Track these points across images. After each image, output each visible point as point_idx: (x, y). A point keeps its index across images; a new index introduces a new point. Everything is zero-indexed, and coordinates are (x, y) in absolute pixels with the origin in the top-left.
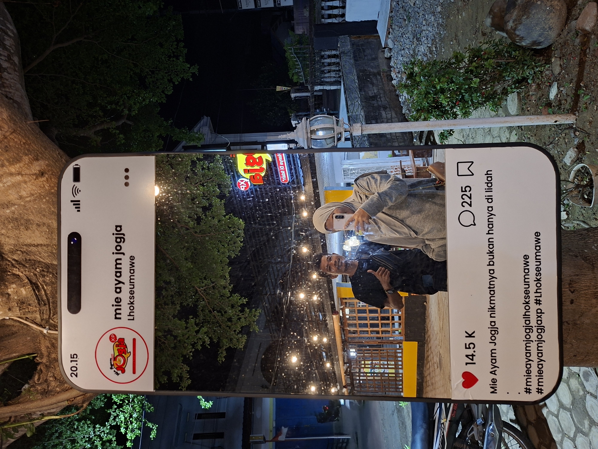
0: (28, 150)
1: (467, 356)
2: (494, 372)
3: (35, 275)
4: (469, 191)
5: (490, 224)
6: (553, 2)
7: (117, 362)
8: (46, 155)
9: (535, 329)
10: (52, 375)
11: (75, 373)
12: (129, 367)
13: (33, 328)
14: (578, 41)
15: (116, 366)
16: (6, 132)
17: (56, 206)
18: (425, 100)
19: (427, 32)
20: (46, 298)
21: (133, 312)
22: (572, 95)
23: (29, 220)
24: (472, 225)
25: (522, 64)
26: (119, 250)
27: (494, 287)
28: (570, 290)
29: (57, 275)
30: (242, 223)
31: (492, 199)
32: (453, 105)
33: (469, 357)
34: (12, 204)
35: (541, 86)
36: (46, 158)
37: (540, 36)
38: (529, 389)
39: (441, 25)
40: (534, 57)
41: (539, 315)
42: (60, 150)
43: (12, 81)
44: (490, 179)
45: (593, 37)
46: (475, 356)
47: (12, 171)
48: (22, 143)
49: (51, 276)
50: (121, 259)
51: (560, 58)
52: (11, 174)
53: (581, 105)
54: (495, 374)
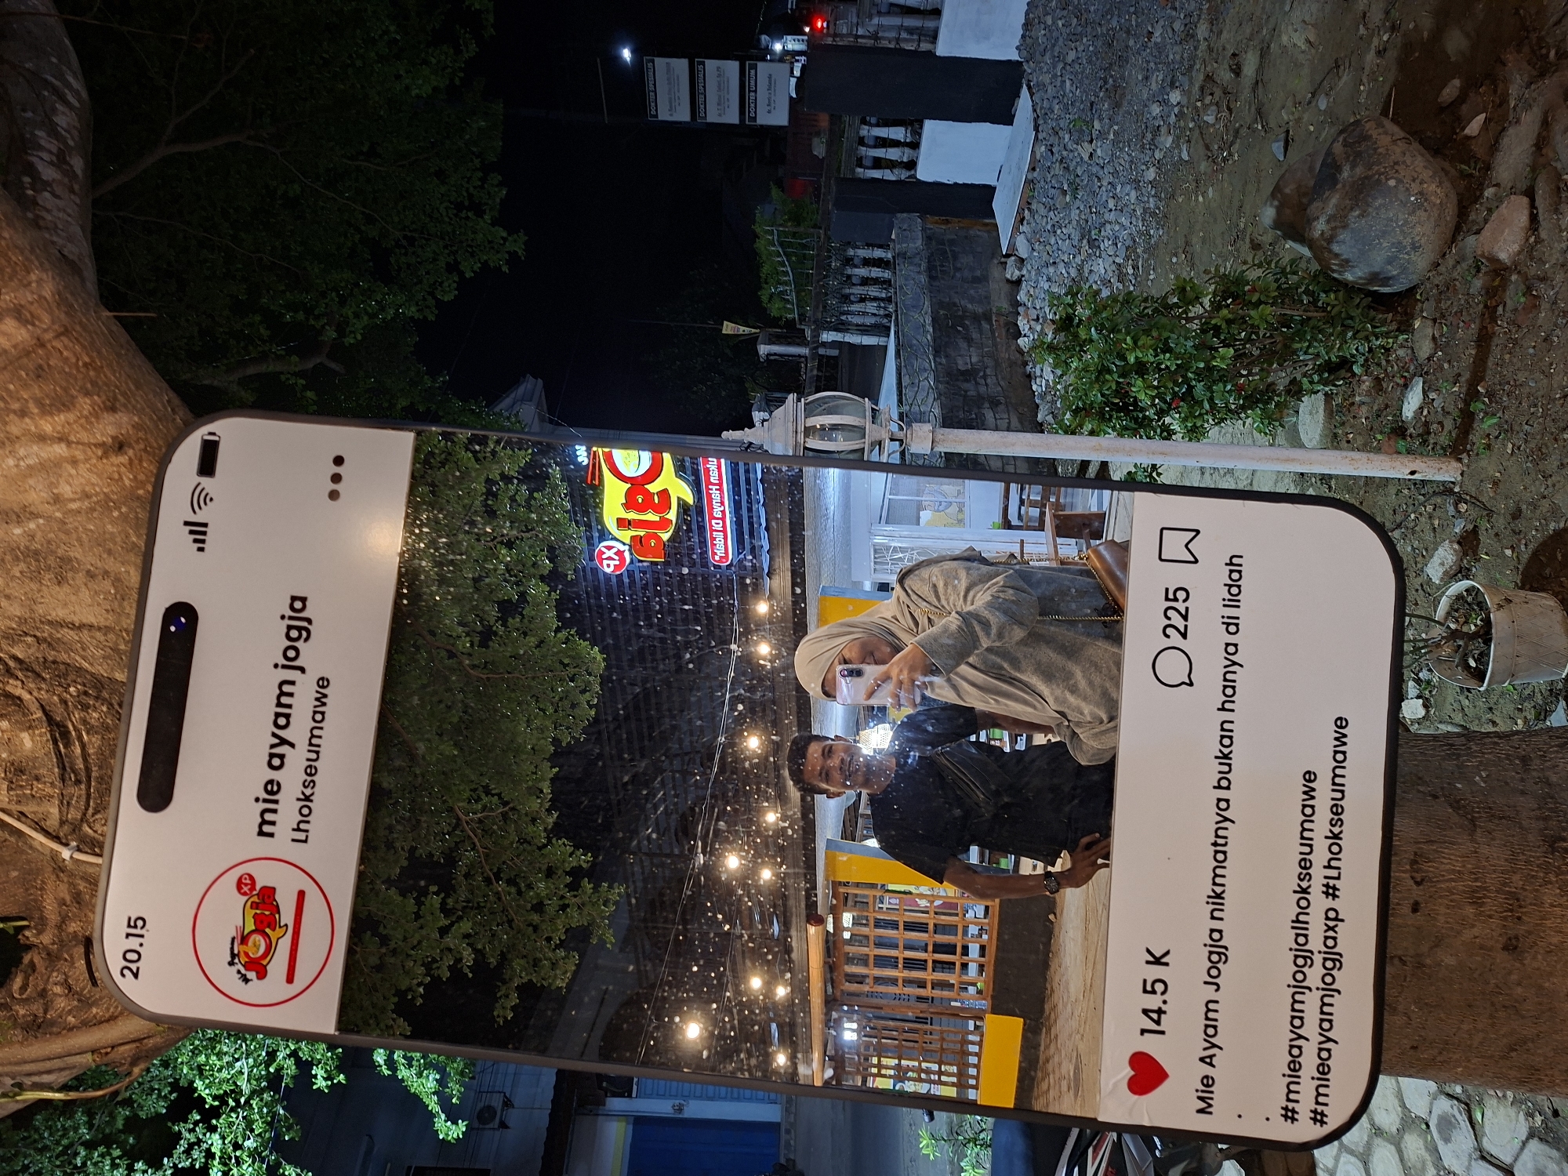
0: (94, 383)
1: (1145, 1012)
2: (1208, 1060)
3: (64, 702)
4: (1185, 601)
5: (1229, 686)
6: (1425, 186)
7: (249, 948)
8: (137, 401)
9: (1318, 959)
10: (61, 978)
11: (133, 967)
12: (278, 966)
13: (36, 844)
14: (1478, 283)
15: (244, 959)
16: (45, 330)
17: (144, 531)
18: (1097, 386)
19: (1117, 228)
20: (82, 766)
21: (308, 822)
22: (1456, 413)
23: (70, 560)
24: (1183, 683)
25: (1343, 325)
26: (290, 660)
27: (1225, 845)
28: (1412, 878)
29: (121, 710)
30: (599, 657)
31: (1237, 625)
32: (1165, 407)
33: (1151, 1014)
34: (31, 513)
35: (1385, 385)
36: (134, 407)
37: (1390, 261)
38: (1293, 1111)
39: (1153, 214)
40: (1372, 313)
41: (1331, 924)
42: (172, 394)
44: (1235, 576)
45: (1514, 277)
46: (1165, 1013)
47: (44, 430)
48: (80, 363)
49: (104, 709)
50: (293, 683)
51: (1435, 320)
52: (42, 438)
53: (1477, 438)
54: (1211, 1064)
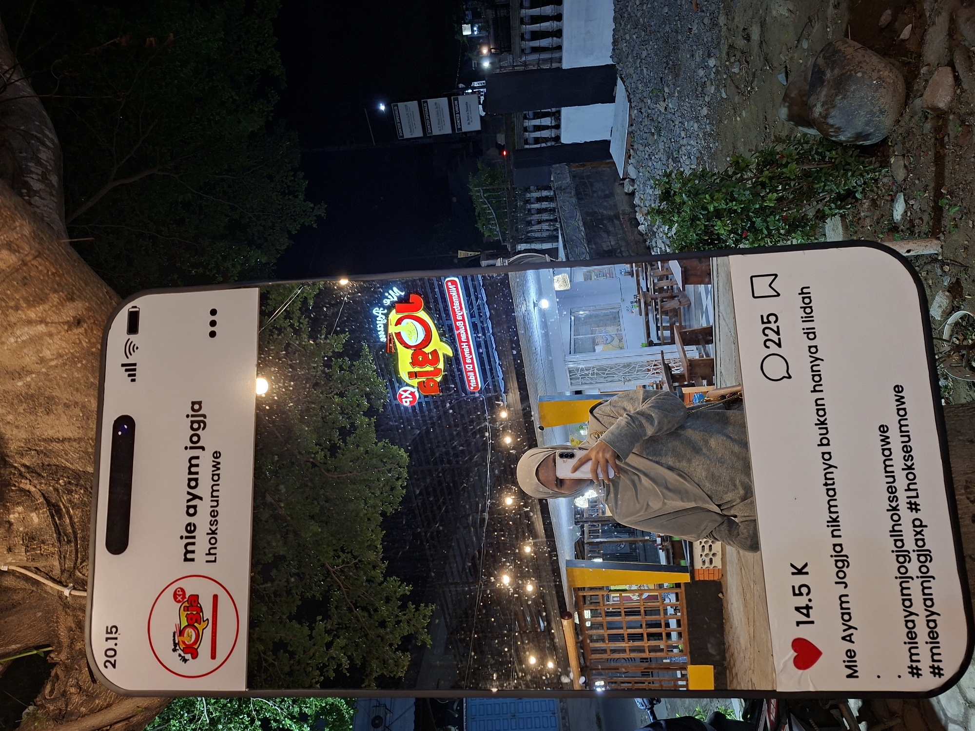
0: (59, 284)
1: (798, 609)
2: (848, 638)
3: (56, 490)
4: (775, 322)
5: (816, 374)
6: (881, 73)
7: (185, 639)
8: (86, 293)
9: (913, 556)
10: (74, 682)
11: (112, 660)
12: (204, 648)
13: (48, 589)
14: (928, 126)
15: (182, 646)
16: (27, 255)
17: (97, 374)
18: (692, 230)
19: (689, 147)
20: (71, 531)
21: (215, 548)
22: (929, 210)
23: (53, 398)
24: (784, 377)
25: (844, 170)
26: (195, 443)
27: (833, 484)
28: (968, 498)
29: (92, 492)
30: (405, 455)
31: (814, 333)
32: (738, 237)
33: (802, 610)
34: (27, 371)
35: (878, 203)
36: (85, 297)
37: (867, 124)
38: (917, 668)
39: (710, 135)
40: (862, 159)
41: (918, 529)
42: (109, 288)
43: (46, 209)
44: (807, 301)
45: (951, 117)
46: (811, 608)
47: (31, 317)
48: (50, 273)
49: (82, 491)
50: (198, 458)
51: (904, 156)
52: (30, 322)
53: (947, 222)
54: (851, 641)
